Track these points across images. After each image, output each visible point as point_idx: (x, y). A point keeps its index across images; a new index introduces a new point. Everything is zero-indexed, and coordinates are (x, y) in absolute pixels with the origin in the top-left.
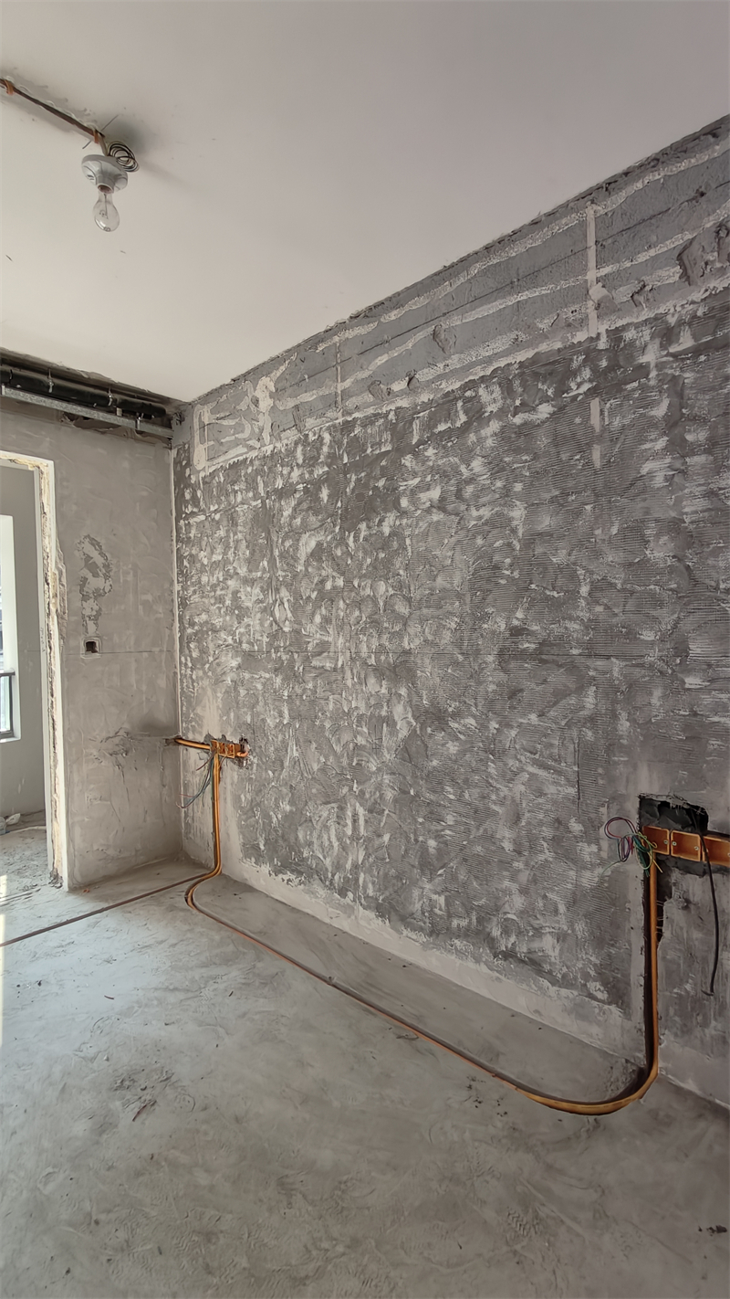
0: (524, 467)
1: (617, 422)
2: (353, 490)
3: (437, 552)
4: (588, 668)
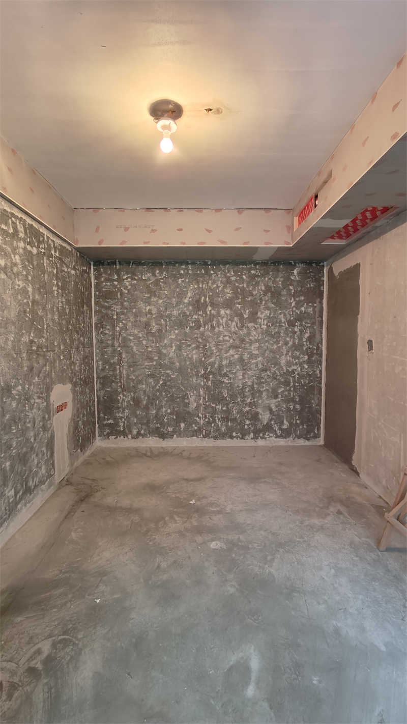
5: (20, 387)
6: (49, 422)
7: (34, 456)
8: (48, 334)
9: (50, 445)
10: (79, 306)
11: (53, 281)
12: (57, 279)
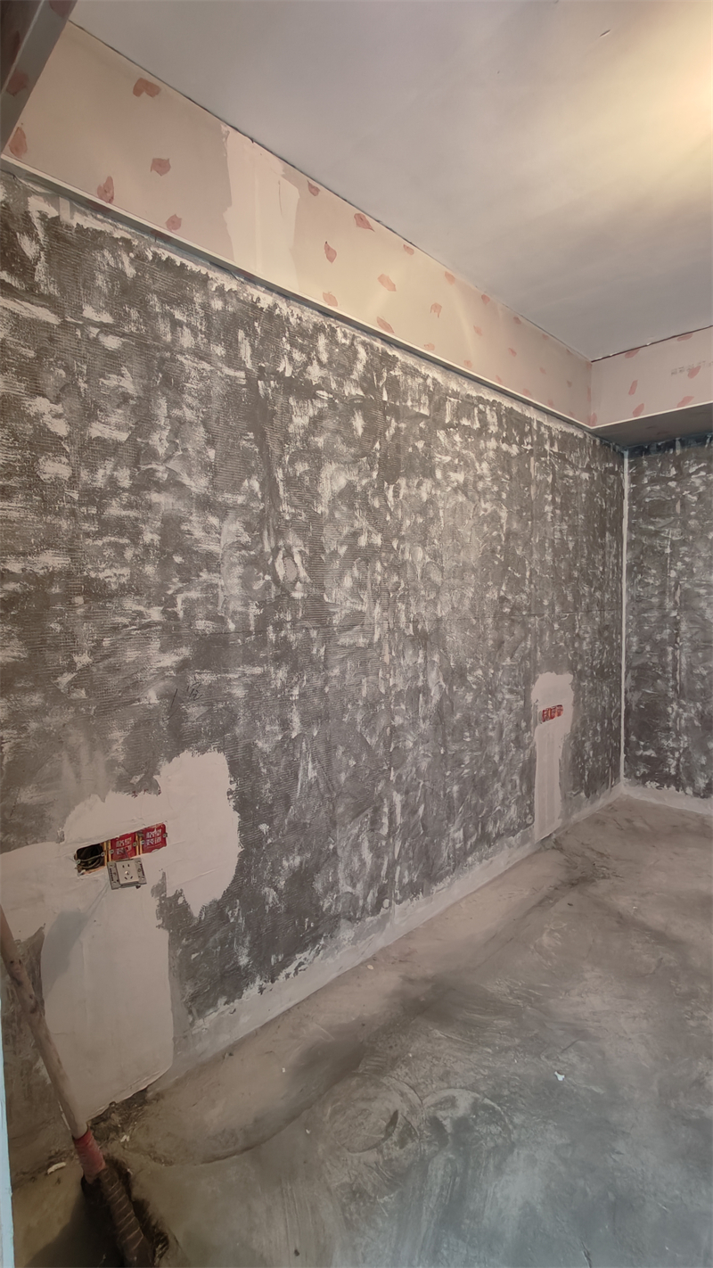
0: (507, 483)
3: (461, 530)
5: (480, 672)
6: (527, 735)
7: (498, 786)
8: (532, 586)
9: (528, 772)
10: (594, 536)
11: (546, 496)
12: (552, 493)
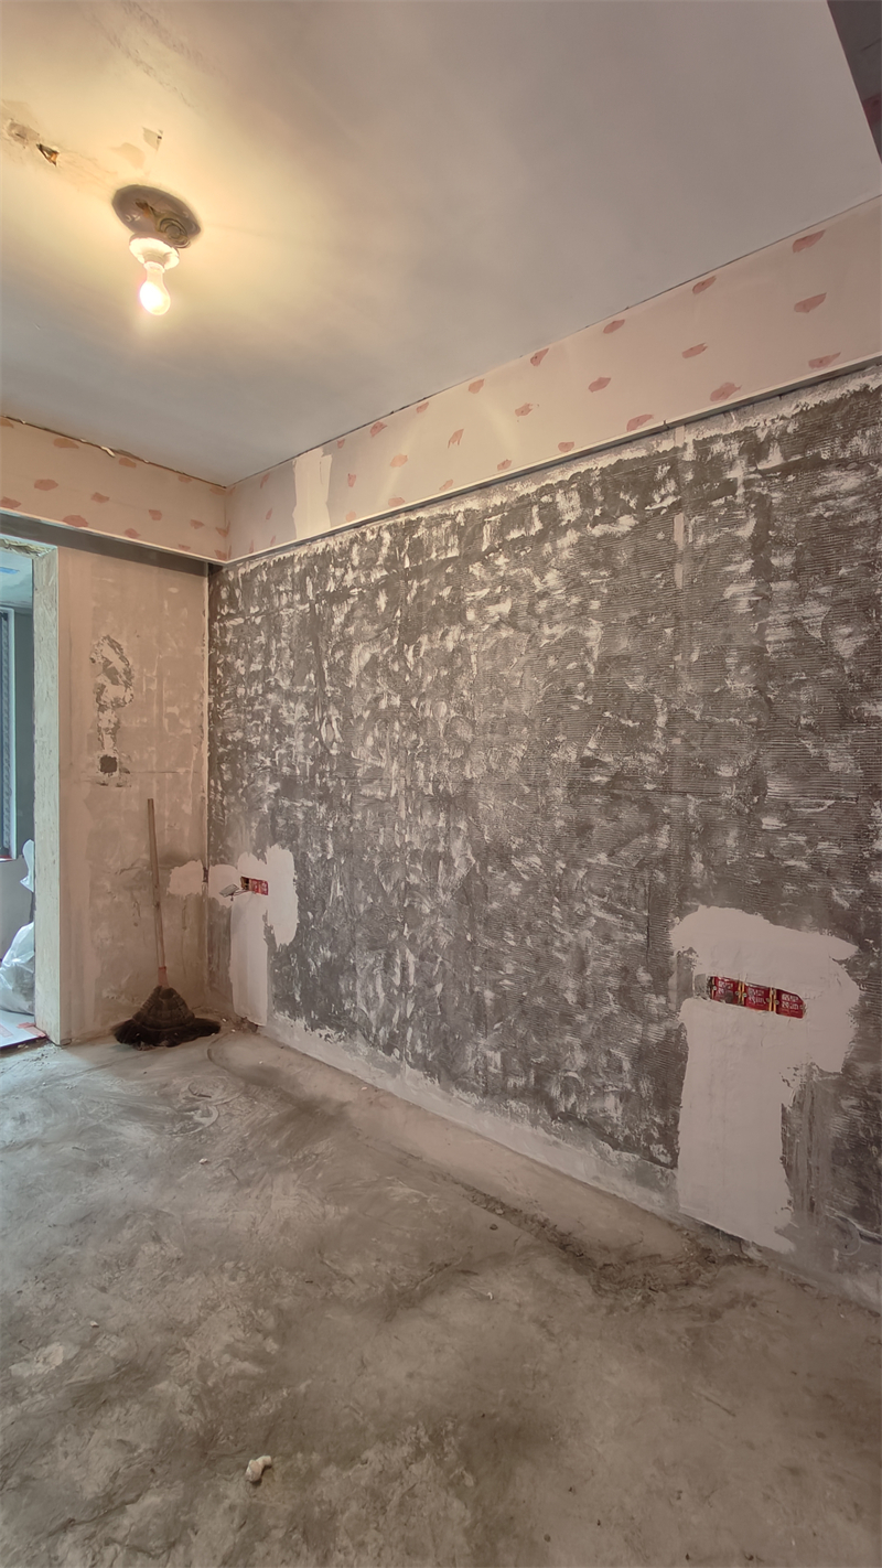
0: (602, 583)
1: (701, 540)
2: (415, 598)
3: (506, 673)
4: (663, 805)
5: (537, 860)
6: (654, 998)
12: (753, 554)
